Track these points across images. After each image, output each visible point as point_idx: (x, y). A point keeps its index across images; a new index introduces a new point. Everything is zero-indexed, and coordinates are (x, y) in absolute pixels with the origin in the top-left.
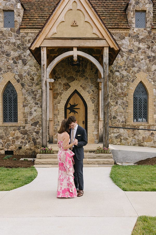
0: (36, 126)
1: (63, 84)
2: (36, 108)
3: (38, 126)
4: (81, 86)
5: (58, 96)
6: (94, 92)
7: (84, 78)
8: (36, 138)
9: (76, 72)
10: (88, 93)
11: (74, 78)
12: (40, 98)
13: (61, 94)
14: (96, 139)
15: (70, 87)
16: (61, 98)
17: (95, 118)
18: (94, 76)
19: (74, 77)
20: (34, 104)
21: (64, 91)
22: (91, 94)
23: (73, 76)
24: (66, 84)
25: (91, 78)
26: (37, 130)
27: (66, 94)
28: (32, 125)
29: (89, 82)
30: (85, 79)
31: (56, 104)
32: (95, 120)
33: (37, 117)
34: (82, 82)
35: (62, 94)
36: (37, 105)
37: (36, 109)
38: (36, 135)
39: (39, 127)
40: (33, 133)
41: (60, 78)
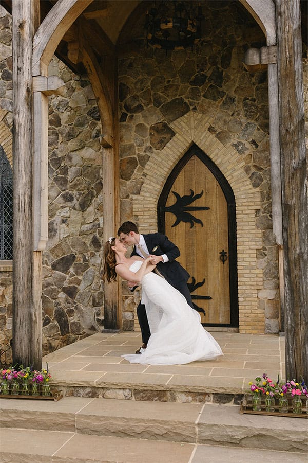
0: (66, 270)
1: (149, 127)
2: (65, 213)
3: (72, 270)
4: (211, 129)
5: (135, 171)
6: (257, 146)
7: (219, 103)
8: (65, 310)
9: (193, 83)
10: (235, 151)
11: (186, 104)
12: (77, 180)
13: (143, 160)
14: (271, 318)
15: (173, 134)
16: (145, 175)
17: (264, 241)
18: (257, 89)
19: (186, 101)
20: (60, 199)
21: (154, 150)
22: (247, 153)
23: (183, 97)
24: (160, 126)
25: (246, 99)
26: (70, 282)
27: (160, 160)
28: (54, 267)
29: (238, 114)
30: (224, 104)
31: (128, 197)
32: (264, 249)
33: (69, 242)
34: (215, 114)
35: (149, 163)
36: (69, 204)
37: (67, 215)
38: (66, 300)
39: (77, 273)
40: (58, 292)
41: (140, 108)
